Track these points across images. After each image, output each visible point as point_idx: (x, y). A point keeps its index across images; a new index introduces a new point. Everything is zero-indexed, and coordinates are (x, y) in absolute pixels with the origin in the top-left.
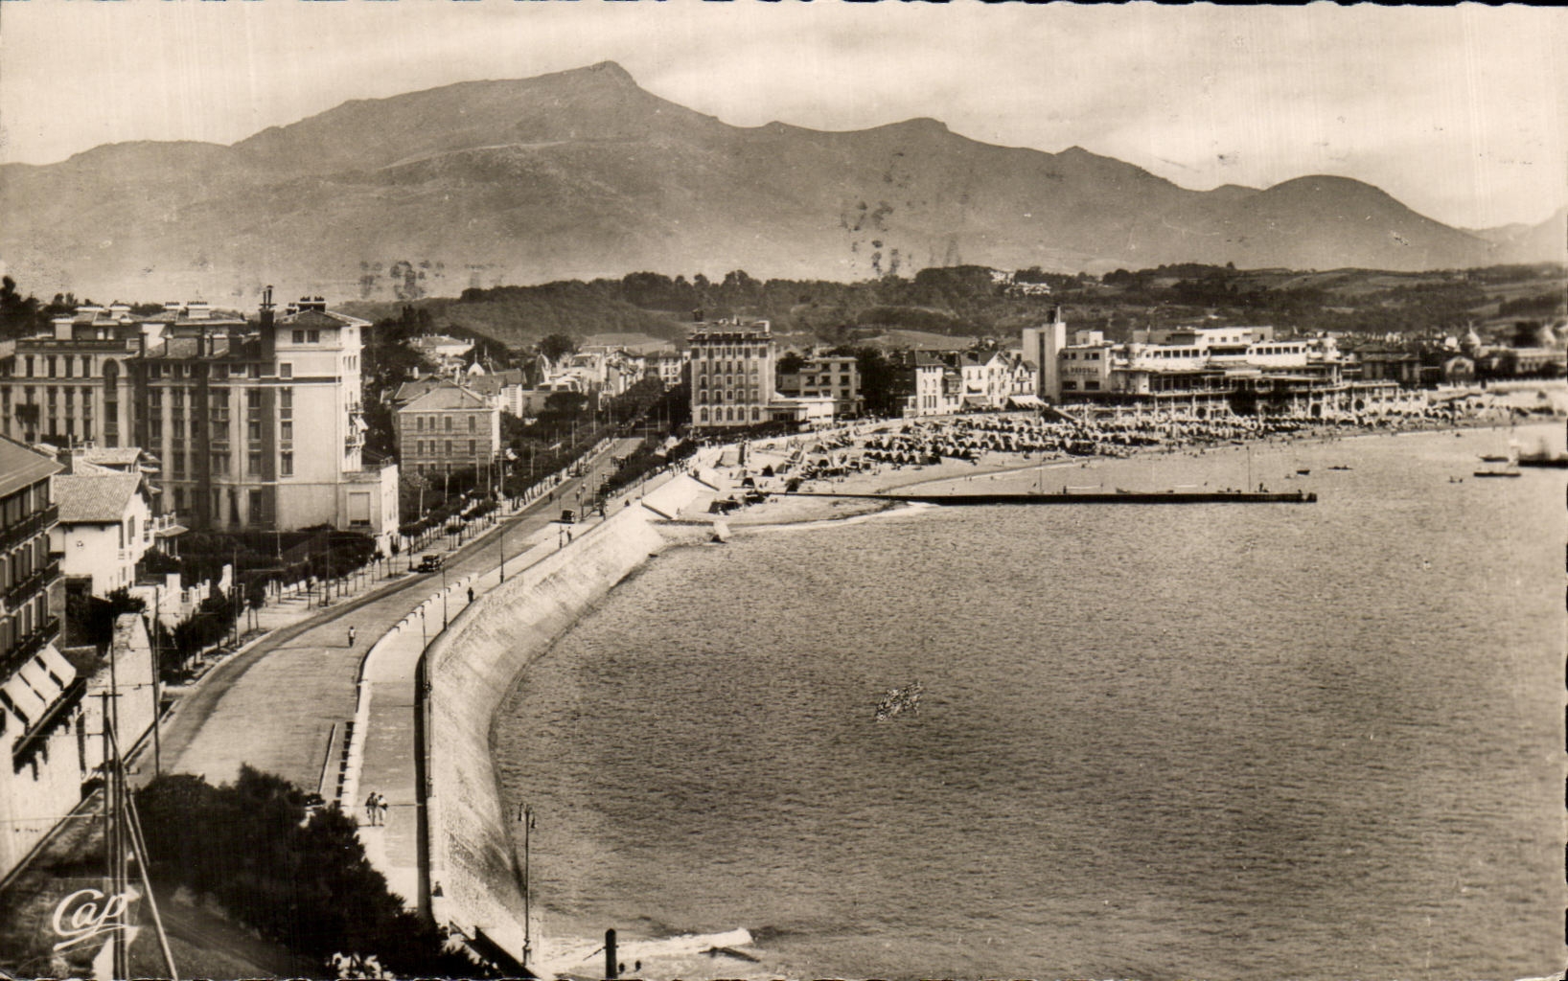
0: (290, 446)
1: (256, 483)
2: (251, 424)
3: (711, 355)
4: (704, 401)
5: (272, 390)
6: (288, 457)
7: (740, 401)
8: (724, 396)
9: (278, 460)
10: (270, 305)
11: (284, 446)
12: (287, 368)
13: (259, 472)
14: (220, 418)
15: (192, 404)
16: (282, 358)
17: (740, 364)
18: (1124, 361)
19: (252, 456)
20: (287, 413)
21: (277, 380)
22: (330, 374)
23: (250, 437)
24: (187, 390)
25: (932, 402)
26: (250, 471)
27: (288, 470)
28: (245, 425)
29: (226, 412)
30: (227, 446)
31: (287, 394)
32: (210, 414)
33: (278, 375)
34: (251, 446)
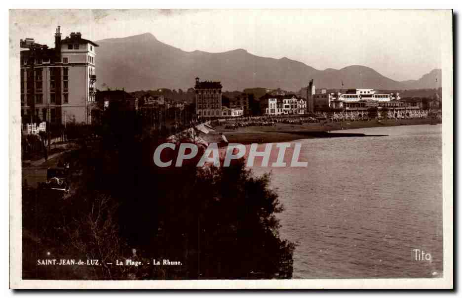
0: (67, 91)
1: (53, 106)
2: (52, 83)
3: (202, 93)
4: (200, 108)
5: (59, 68)
6: (66, 96)
7: (212, 108)
8: (207, 106)
9: (62, 96)
10: (59, 34)
11: (65, 91)
12: (66, 59)
13: (54, 101)
14: (39, 81)
15: (28, 75)
16: (64, 56)
17: (212, 95)
18: (335, 98)
19: (52, 95)
20: (66, 77)
21: (62, 65)
22: (83, 62)
23: (51, 88)
24: (25, 70)
25: (273, 111)
26: (51, 101)
27: (66, 101)
28: (49, 83)
29: (41, 78)
30: (41, 91)
31: (66, 70)
32: (35, 78)
33: (62, 63)
34: (51, 91)
